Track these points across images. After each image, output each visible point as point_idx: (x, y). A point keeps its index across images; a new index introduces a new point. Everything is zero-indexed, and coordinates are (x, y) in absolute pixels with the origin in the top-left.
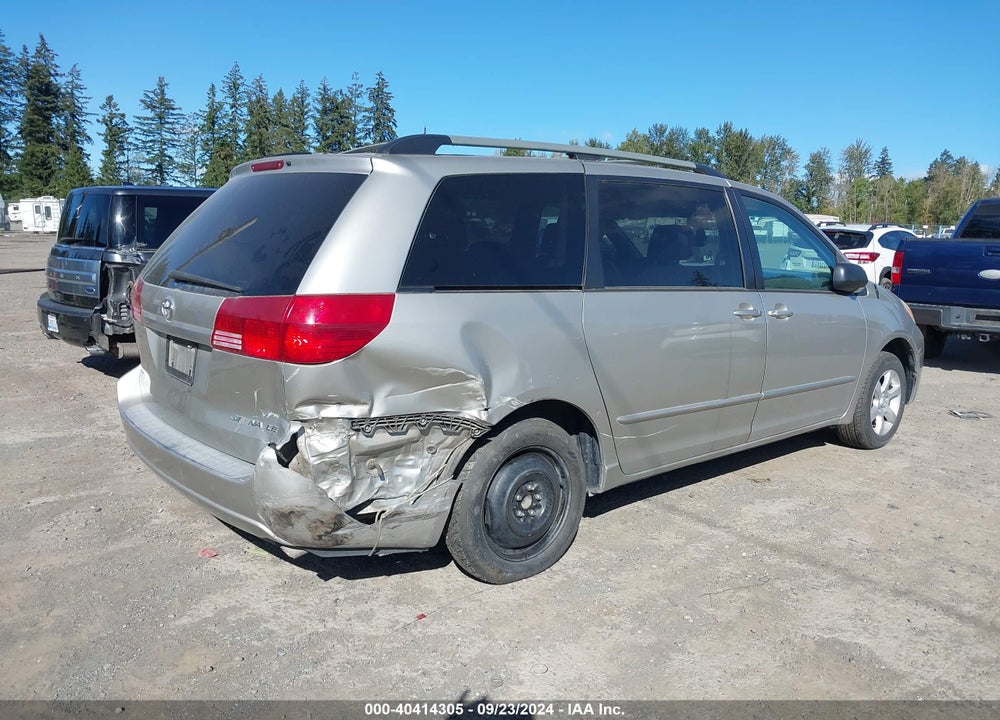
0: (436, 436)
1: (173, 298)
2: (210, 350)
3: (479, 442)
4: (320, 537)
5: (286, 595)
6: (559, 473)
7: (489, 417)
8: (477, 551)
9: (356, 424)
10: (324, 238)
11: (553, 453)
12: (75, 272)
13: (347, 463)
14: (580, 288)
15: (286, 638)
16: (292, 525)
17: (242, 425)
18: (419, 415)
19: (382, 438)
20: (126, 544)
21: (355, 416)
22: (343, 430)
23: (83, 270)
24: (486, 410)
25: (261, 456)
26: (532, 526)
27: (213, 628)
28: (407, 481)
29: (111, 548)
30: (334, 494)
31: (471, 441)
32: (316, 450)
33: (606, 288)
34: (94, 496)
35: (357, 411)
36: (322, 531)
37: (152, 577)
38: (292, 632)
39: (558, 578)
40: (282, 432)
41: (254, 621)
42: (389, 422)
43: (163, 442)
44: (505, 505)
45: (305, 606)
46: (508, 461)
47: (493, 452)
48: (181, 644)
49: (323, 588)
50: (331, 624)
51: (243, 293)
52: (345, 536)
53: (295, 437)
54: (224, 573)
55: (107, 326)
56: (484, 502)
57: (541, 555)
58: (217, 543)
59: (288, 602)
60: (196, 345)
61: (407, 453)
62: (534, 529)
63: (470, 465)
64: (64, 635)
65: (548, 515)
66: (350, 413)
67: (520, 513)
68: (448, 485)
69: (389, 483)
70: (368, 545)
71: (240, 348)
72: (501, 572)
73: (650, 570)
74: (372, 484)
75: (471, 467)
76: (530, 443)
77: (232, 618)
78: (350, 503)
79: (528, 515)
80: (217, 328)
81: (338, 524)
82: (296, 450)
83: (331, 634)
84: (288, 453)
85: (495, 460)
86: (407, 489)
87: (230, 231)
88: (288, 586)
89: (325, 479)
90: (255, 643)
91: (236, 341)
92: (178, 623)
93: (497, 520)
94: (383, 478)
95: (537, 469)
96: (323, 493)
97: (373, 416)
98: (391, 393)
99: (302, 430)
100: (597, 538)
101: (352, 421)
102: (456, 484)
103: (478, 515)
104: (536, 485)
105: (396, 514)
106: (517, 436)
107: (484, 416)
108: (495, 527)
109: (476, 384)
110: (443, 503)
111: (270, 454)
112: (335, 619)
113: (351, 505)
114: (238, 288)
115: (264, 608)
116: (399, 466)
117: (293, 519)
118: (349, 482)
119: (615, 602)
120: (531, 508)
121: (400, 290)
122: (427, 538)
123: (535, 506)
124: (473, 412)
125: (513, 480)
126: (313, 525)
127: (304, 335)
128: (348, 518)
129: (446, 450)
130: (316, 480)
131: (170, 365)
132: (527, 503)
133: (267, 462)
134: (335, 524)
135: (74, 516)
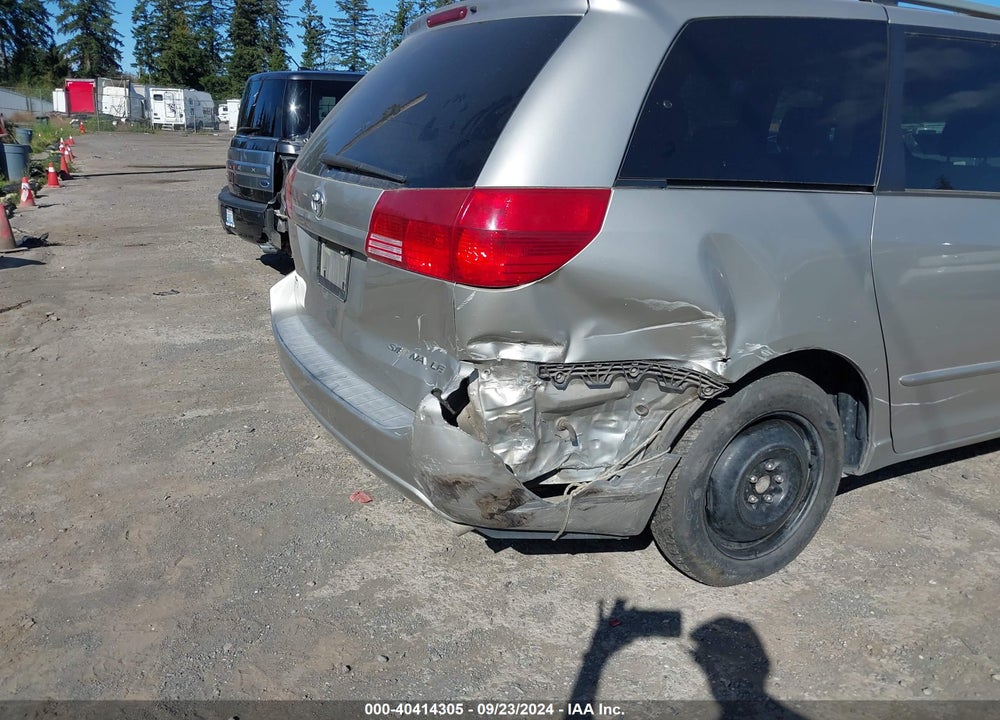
0: (649, 393)
1: (325, 188)
2: (364, 258)
3: (710, 404)
4: (492, 516)
5: (447, 568)
6: (808, 447)
7: (728, 371)
8: (695, 545)
9: (545, 371)
10: (514, 106)
11: (806, 423)
12: (253, 165)
13: (532, 422)
14: (870, 189)
15: (443, 634)
16: (457, 498)
17: (401, 357)
18: (629, 363)
19: (578, 391)
20: (273, 476)
21: (544, 360)
22: (528, 378)
23: (258, 162)
24: (724, 360)
25: (421, 407)
26: (767, 515)
27: (355, 607)
28: (607, 448)
29: (257, 479)
30: (512, 460)
31: (698, 404)
32: (492, 401)
33: (907, 190)
34: (250, 412)
35: (547, 353)
36: (494, 508)
37: (295, 524)
38: (451, 625)
39: (798, 586)
40: (450, 373)
41: (406, 603)
42: (587, 371)
43: (310, 367)
44: (735, 488)
45: (469, 587)
46: (745, 431)
47: (726, 419)
48: (317, 625)
49: (493, 563)
50: (499, 620)
51: (406, 183)
52: (523, 516)
53: (466, 382)
54: (377, 527)
55: (280, 222)
56: (708, 484)
57: (775, 552)
58: (373, 484)
59: (449, 578)
60: (350, 252)
61: (608, 412)
62: (770, 520)
63: (693, 434)
64: (188, 595)
65: (790, 503)
66: (538, 355)
67: (753, 499)
68: (661, 457)
69: (583, 450)
70: (553, 528)
71: (400, 259)
72: (723, 573)
73: (927, 588)
74: (561, 450)
75: (694, 437)
76: (777, 408)
77: (380, 596)
78: (532, 472)
79: (762, 501)
80: (372, 230)
81: (516, 500)
82: (467, 400)
83: (499, 635)
84: (456, 404)
85: (728, 430)
86: (606, 458)
87: (395, 109)
88: (450, 555)
89: (502, 440)
90: (403, 636)
91: (395, 250)
92: (317, 593)
93: (722, 507)
94: (575, 443)
95: (784, 443)
96: (499, 460)
97: (567, 361)
98: (593, 332)
99: (475, 374)
100: (844, 527)
101: (541, 367)
102: (672, 459)
103: (699, 500)
104: (777, 464)
105: (591, 492)
106: (761, 397)
107: (720, 369)
108: (719, 514)
109: (715, 324)
110: (654, 483)
111: (433, 405)
112: (504, 612)
113: (532, 474)
114: (401, 177)
115: (419, 585)
116: (597, 428)
117: (458, 490)
118: (532, 447)
119: (882, 636)
120: (769, 492)
121: (618, 183)
122: (629, 525)
123: (774, 490)
124: (703, 364)
125: (749, 456)
126: (484, 500)
127: (483, 246)
128: (528, 493)
129: (662, 412)
130: (491, 441)
131: (322, 274)
132: (763, 485)
133: (428, 415)
134: (512, 500)
135: (226, 435)
